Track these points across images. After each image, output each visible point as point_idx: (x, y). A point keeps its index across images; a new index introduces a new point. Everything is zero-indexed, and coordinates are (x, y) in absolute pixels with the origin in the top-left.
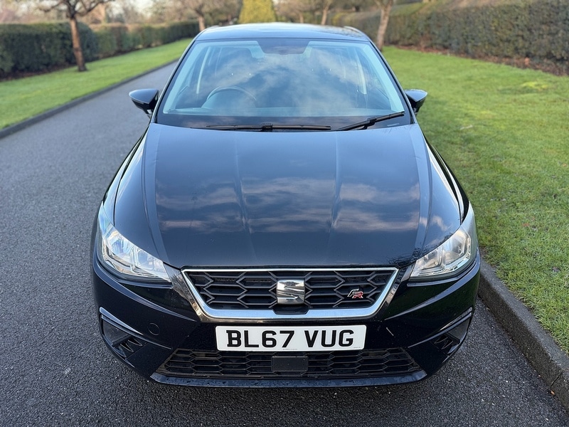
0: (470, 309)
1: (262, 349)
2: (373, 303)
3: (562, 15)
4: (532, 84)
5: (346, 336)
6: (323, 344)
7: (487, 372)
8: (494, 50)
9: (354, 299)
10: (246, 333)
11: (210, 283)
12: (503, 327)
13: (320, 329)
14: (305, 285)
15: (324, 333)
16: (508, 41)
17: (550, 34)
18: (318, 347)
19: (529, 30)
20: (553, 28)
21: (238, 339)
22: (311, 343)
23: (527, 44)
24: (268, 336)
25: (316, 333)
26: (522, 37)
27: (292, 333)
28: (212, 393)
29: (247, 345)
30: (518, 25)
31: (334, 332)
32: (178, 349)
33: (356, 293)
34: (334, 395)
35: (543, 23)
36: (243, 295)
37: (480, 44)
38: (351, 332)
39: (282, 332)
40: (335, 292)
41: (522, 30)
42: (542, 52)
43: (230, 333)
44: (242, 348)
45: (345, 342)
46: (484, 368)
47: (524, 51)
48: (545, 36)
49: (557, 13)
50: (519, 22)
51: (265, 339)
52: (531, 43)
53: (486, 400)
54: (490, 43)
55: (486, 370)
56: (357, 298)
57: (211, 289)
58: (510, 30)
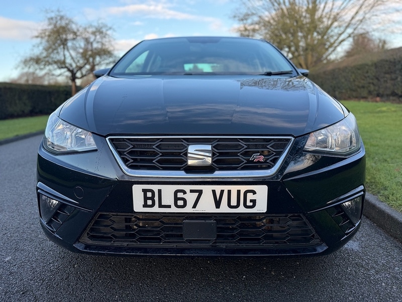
0: (362, 187)
1: (174, 210)
2: (273, 166)
3: (399, 67)
4: (384, 109)
5: (250, 196)
6: (229, 206)
7: (384, 265)
8: (354, 94)
9: (256, 162)
10: (160, 191)
11: (130, 147)
12: (391, 236)
13: (226, 188)
14: (212, 149)
15: (229, 192)
16: (363, 87)
17: (392, 79)
18: (224, 208)
19: (377, 79)
20: (393, 76)
21: (152, 198)
22: (218, 204)
23: (377, 88)
24: (180, 195)
25: (222, 192)
26: (373, 84)
27: (200, 192)
28: (131, 274)
29: (161, 206)
30: (369, 77)
31: (239, 192)
32: (100, 213)
33: (258, 158)
34: (243, 278)
35: (385, 73)
36: (158, 158)
37: (344, 91)
38: (254, 192)
39: (192, 191)
40: (239, 156)
41: (372, 79)
42: (389, 92)
43: (145, 191)
44: (156, 209)
45: (249, 203)
46: (380, 262)
47: (375, 92)
48: (389, 81)
49: (395, 66)
50: (369, 74)
51: (176, 199)
52: (379, 87)
53: (387, 284)
54: (351, 90)
55: (382, 263)
56: (259, 162)
57: (131, 153)
58: (364, 80)
